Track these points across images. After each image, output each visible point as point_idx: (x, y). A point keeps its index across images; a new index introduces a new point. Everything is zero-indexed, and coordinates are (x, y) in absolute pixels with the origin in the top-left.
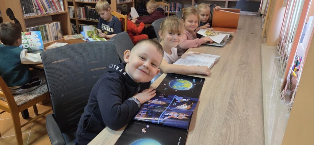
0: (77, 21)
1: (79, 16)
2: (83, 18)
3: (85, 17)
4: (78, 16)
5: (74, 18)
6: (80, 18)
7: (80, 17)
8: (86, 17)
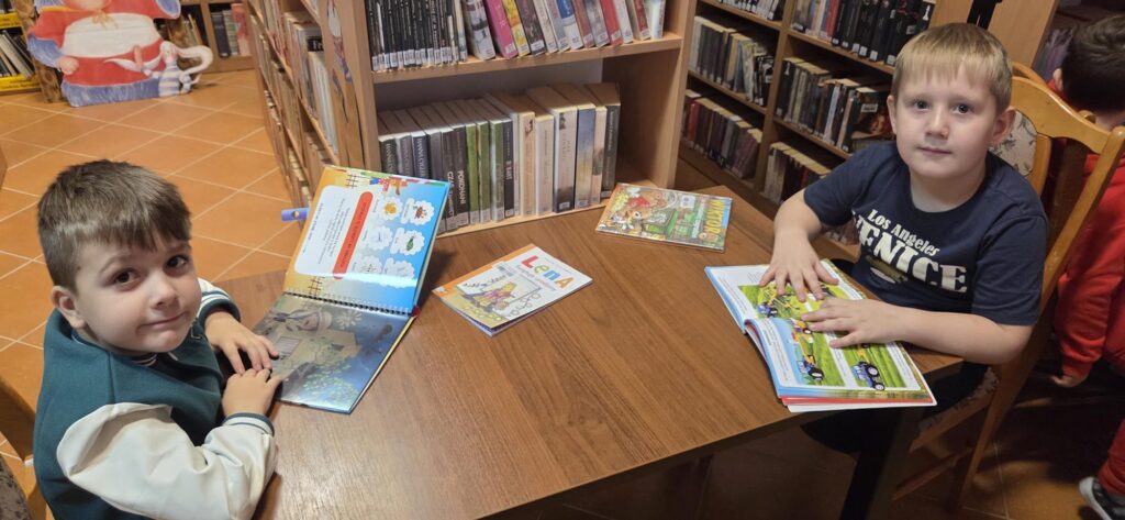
0: (782, 42)
1: (803, 17)
2: (818, 35)
3: (832, 30)
4: (796, 18)
5: (777, 25)
6: (803, 31)
7: (807, 25)
8: (838, 34)
